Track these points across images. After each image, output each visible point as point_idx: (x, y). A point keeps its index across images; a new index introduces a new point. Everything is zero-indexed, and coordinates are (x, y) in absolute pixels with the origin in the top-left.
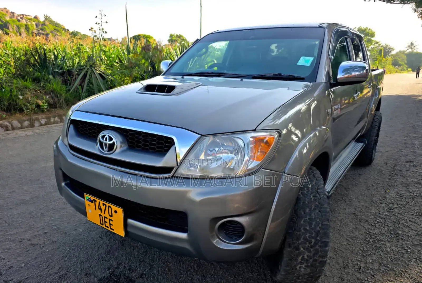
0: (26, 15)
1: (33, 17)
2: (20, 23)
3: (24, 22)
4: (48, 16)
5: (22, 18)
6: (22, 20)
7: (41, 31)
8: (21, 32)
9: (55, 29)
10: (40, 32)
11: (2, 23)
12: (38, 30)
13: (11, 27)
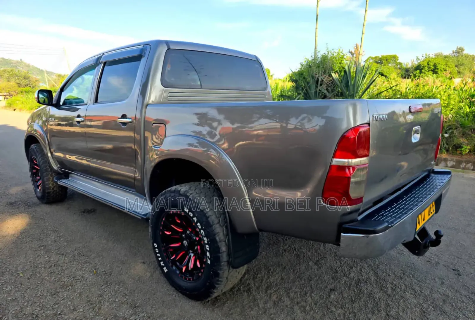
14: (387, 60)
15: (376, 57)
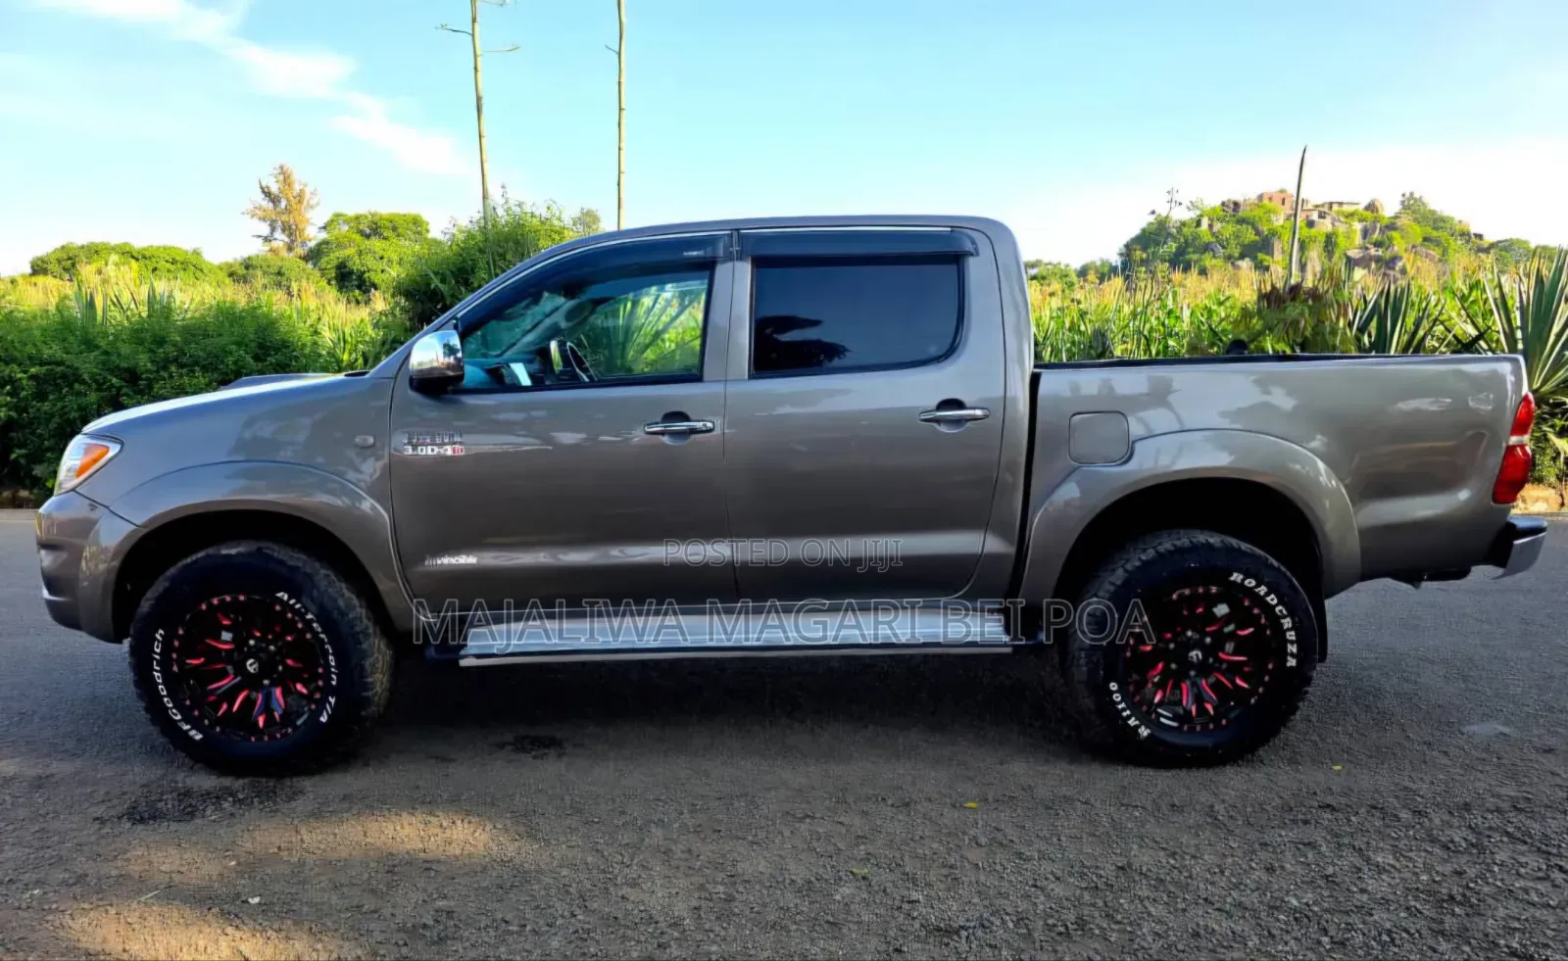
0: (1340, 204)
1: (1361, 207)
2: (1313, 231)
3: (1325, 226)
4: (1417, 195)
5: (1322, 216)
6: (1322, 220)
7: (1373, 251)
8: (1306, 258)
9: (1426, 239)
10: (1369, 254)
11: (1257, 238)
12: (1367, 249)
13: (1281, 246)
14: (394, 229)
15: (357, 218)
